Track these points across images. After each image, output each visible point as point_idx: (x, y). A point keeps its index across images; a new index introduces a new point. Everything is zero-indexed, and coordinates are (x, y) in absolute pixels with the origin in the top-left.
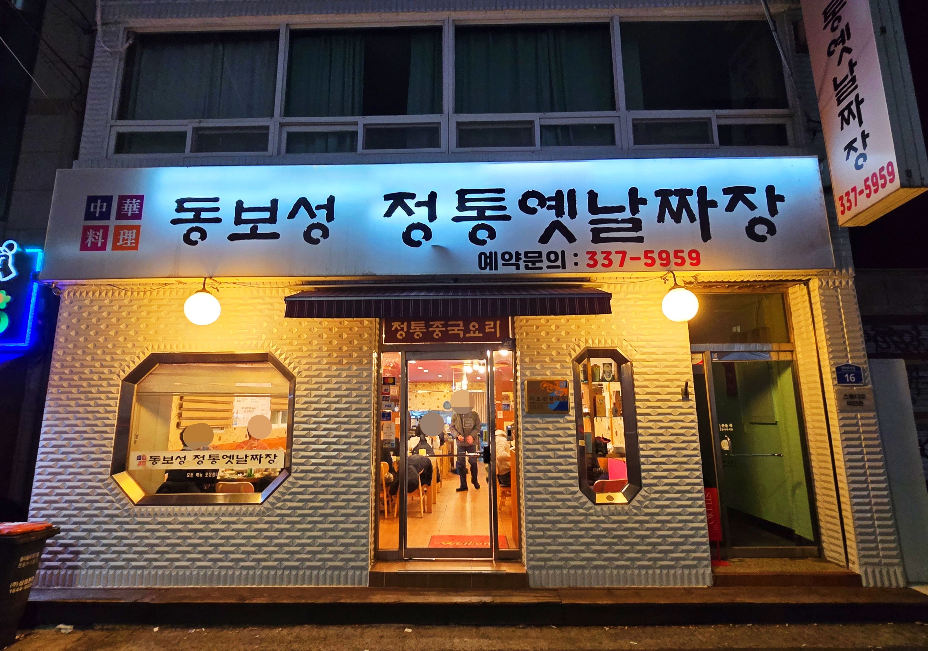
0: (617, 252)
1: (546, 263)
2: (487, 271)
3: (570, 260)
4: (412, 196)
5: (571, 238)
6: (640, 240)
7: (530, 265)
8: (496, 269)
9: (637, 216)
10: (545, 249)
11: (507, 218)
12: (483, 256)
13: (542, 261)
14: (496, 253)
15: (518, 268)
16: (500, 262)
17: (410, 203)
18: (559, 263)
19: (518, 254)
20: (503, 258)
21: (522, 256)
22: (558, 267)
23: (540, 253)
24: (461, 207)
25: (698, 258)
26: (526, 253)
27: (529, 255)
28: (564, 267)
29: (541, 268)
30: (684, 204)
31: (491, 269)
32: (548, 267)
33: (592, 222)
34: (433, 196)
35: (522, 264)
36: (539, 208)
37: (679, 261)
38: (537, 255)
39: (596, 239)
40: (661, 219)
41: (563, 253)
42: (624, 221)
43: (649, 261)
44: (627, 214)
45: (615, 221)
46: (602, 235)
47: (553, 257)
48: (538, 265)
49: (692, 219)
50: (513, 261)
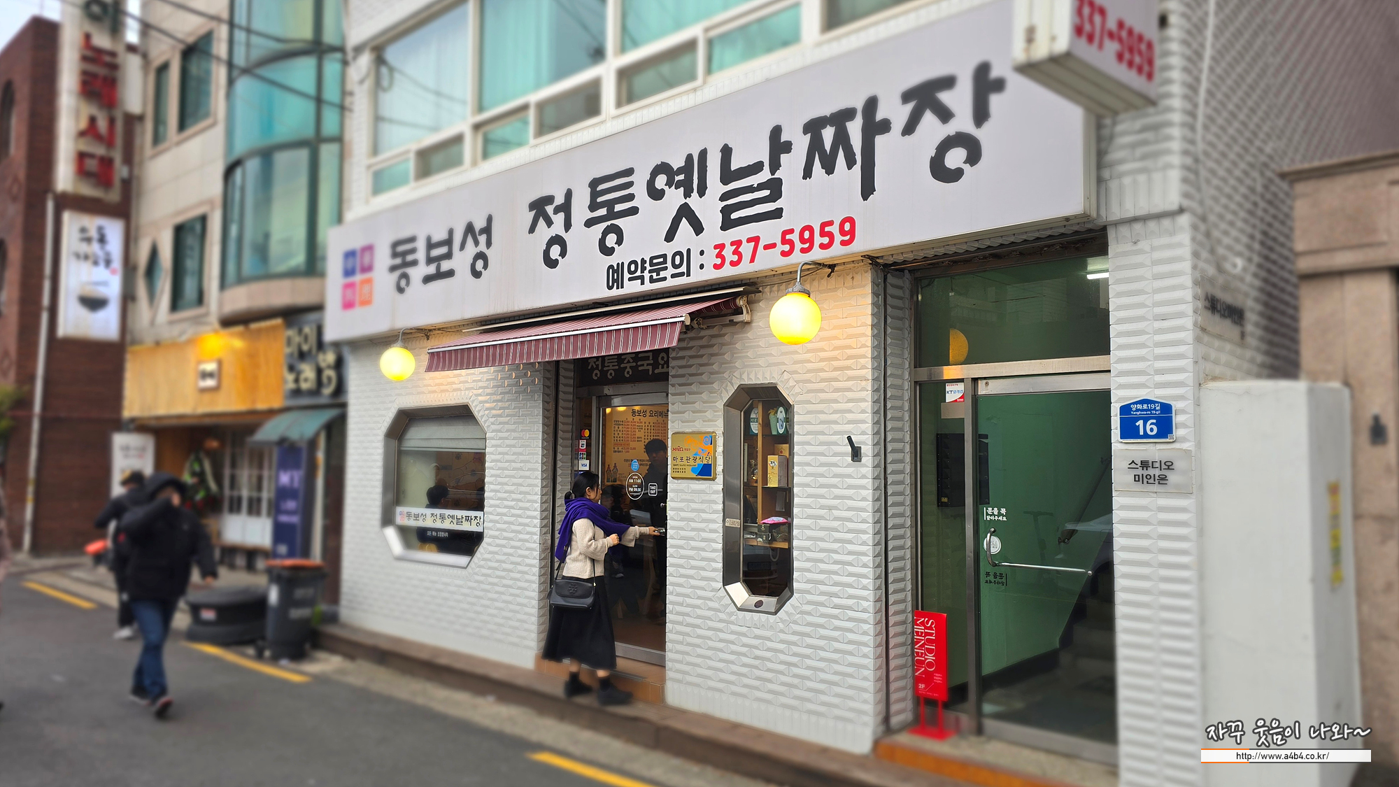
0: (749, 240)
1: (671, 271)
2: (615, 292)
3: (696, 260)
4: (549, 200)
5: (698, 228)
6: (777, 214)
7: (654, 275)
8: (622, 287)
9: (776, 176)
10: (669, 249)
11: (634, 211)
12: (611, 270)
13: (666, 268)
14: (623, 263)
15: (643, 283)
16: (627, 276)
17: (550, 209)
18: (683, 269)
19: (643, 261)
20: (630, 272)
21: (647, 265)
22: (681, 274)
23: (664, 256)
24: (593, 206)
25: (852, 232)
26: (652, 259)
27: (655, 261)
28: (688, 275)
29: (665, 279)
30: (842, 139)
31: (618, 288)
32: (673, 276)
33: (724, 197)
34: (569, 194)
35: (647, 275)
36: (666, 188)
37: (826, 240)
38: (662, 260)
39: (727, 224)
40: (807, 173)
41: (689, 251)
42: (761, 187)
43: (787, 248)
44: (765, 176)
45: (750, 189)
46: (734, 216)
47: (677, 261)
48: (662, 274)
49: (850, 163)
50: (638, 273)
